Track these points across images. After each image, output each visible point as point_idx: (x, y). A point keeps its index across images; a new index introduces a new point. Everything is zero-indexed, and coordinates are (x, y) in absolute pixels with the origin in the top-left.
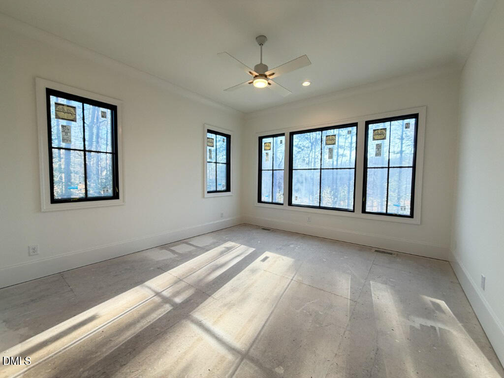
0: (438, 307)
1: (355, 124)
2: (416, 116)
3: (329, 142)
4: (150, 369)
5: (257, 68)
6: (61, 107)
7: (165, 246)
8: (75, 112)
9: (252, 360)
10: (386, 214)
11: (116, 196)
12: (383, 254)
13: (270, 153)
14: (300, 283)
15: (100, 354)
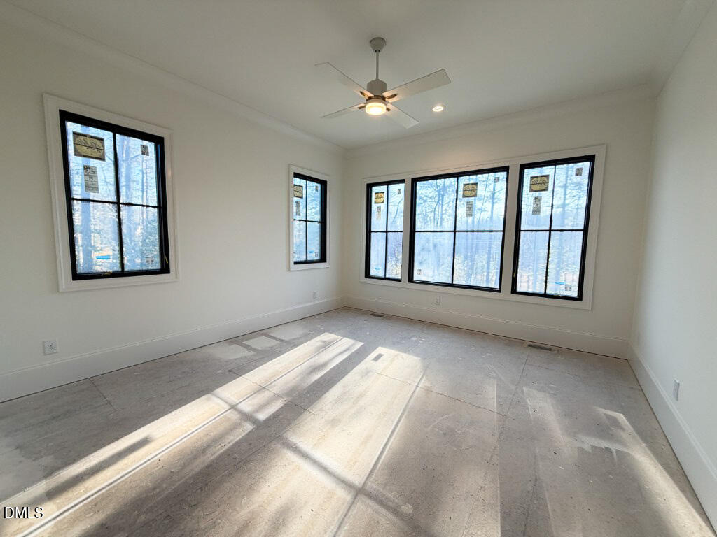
0: (615, 422)
1: (506, 169)
2: (591, 159)
3: (468, 193)
4: (230, 511)
5: (371, 87)
6: (82, 138)
7: (236, 340)
8: (103, 146)
9: (369, 495)
10: (545, 295)
11: (165, 269)
12: (539, 350)
13: (383, 206)
14: (428, 391)
15: (160, 492)
